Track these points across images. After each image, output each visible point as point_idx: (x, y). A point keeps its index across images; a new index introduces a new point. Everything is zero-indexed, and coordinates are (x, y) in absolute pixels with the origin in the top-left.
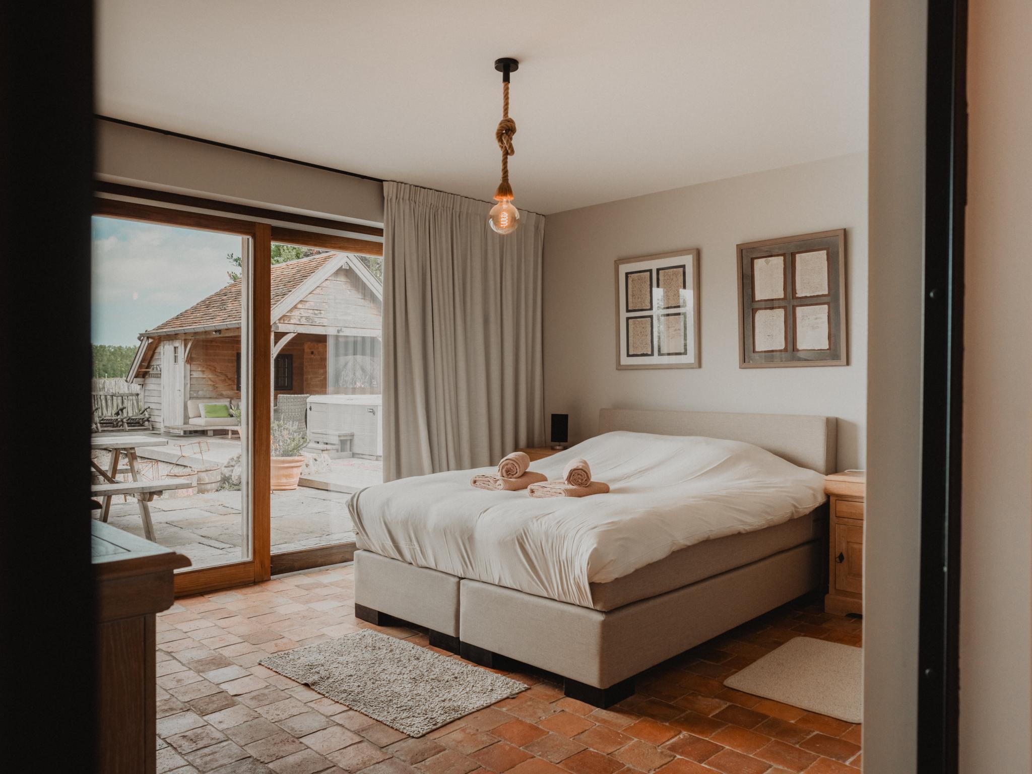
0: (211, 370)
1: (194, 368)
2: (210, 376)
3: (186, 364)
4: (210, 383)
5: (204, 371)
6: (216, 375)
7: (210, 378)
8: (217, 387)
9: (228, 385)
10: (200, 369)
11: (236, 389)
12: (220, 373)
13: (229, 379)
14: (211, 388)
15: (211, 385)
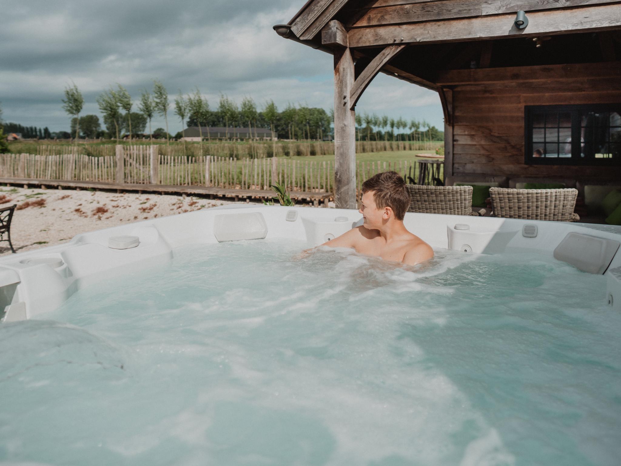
0: (483, 133)
1: (458, 131)
2: (483, 142)
3: (448, 127)
4: (482, 152)
5: (473, 135)
6: (492, 141)
7: (482, 146)
8: (493, 159)
9: (510, 156)
10: (466, 133)
11: (523, 162)
12: (498, 137)
13: (513, 147)
14: (484, 160)
15: (483, 155)
